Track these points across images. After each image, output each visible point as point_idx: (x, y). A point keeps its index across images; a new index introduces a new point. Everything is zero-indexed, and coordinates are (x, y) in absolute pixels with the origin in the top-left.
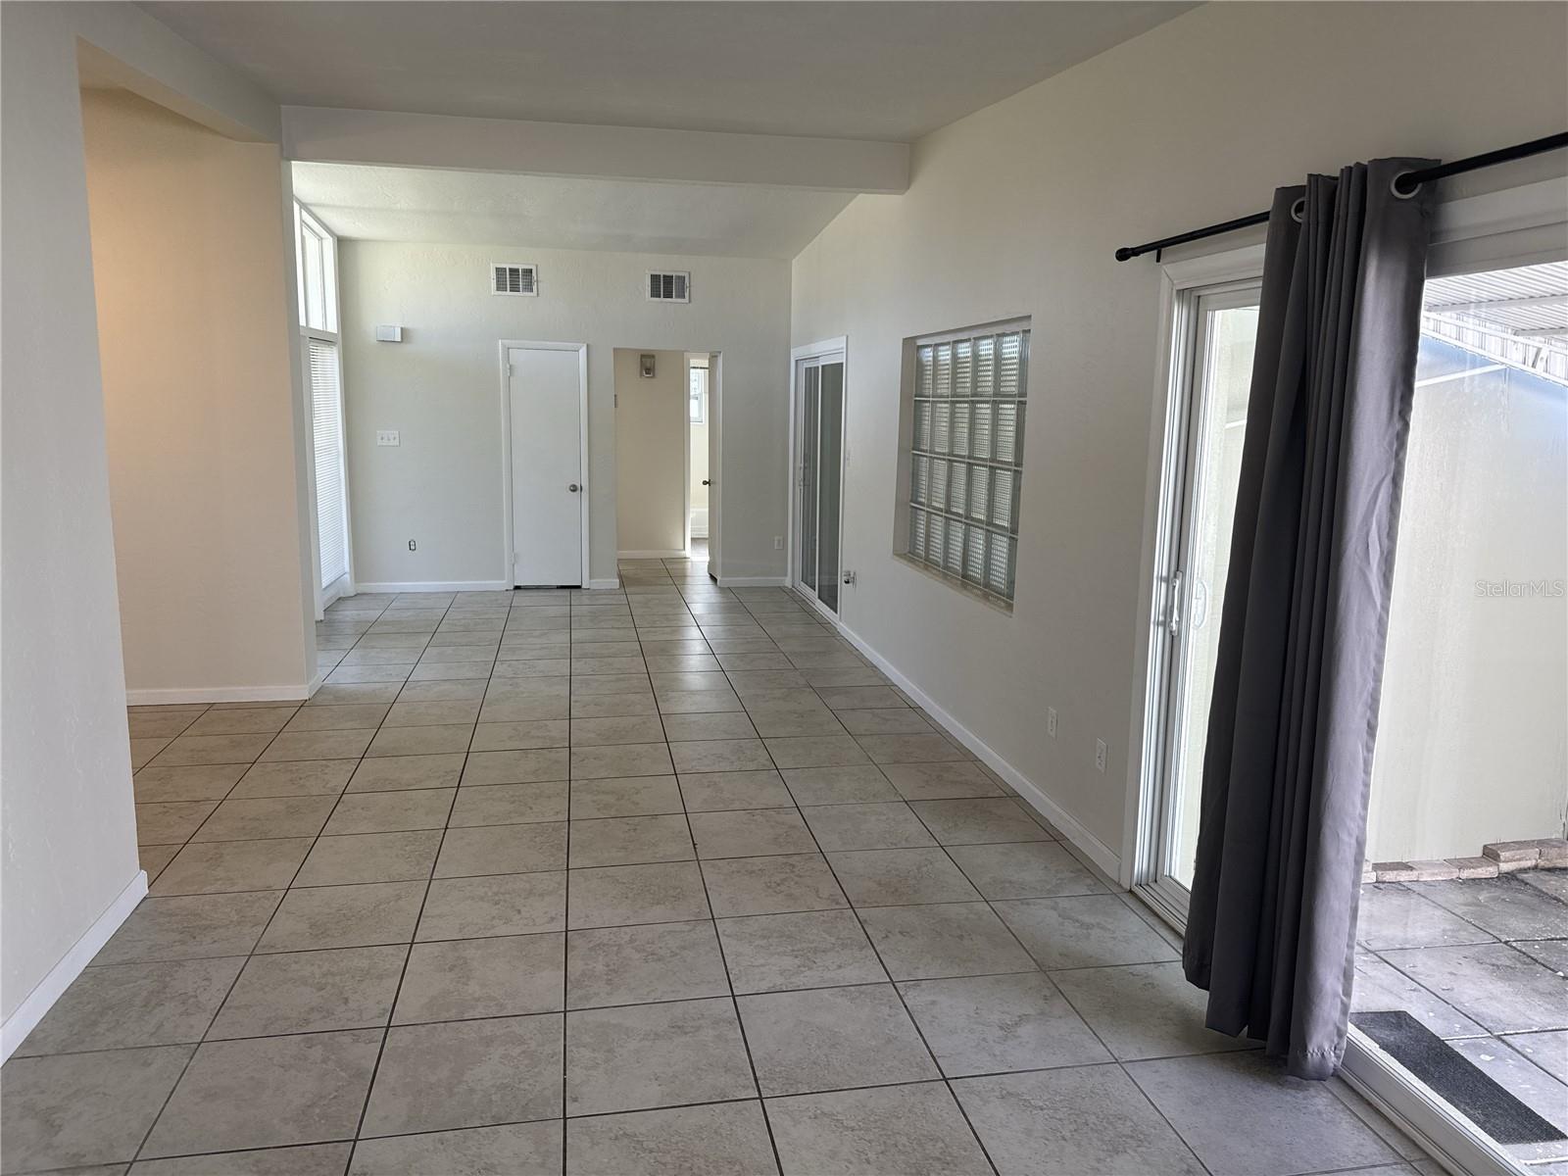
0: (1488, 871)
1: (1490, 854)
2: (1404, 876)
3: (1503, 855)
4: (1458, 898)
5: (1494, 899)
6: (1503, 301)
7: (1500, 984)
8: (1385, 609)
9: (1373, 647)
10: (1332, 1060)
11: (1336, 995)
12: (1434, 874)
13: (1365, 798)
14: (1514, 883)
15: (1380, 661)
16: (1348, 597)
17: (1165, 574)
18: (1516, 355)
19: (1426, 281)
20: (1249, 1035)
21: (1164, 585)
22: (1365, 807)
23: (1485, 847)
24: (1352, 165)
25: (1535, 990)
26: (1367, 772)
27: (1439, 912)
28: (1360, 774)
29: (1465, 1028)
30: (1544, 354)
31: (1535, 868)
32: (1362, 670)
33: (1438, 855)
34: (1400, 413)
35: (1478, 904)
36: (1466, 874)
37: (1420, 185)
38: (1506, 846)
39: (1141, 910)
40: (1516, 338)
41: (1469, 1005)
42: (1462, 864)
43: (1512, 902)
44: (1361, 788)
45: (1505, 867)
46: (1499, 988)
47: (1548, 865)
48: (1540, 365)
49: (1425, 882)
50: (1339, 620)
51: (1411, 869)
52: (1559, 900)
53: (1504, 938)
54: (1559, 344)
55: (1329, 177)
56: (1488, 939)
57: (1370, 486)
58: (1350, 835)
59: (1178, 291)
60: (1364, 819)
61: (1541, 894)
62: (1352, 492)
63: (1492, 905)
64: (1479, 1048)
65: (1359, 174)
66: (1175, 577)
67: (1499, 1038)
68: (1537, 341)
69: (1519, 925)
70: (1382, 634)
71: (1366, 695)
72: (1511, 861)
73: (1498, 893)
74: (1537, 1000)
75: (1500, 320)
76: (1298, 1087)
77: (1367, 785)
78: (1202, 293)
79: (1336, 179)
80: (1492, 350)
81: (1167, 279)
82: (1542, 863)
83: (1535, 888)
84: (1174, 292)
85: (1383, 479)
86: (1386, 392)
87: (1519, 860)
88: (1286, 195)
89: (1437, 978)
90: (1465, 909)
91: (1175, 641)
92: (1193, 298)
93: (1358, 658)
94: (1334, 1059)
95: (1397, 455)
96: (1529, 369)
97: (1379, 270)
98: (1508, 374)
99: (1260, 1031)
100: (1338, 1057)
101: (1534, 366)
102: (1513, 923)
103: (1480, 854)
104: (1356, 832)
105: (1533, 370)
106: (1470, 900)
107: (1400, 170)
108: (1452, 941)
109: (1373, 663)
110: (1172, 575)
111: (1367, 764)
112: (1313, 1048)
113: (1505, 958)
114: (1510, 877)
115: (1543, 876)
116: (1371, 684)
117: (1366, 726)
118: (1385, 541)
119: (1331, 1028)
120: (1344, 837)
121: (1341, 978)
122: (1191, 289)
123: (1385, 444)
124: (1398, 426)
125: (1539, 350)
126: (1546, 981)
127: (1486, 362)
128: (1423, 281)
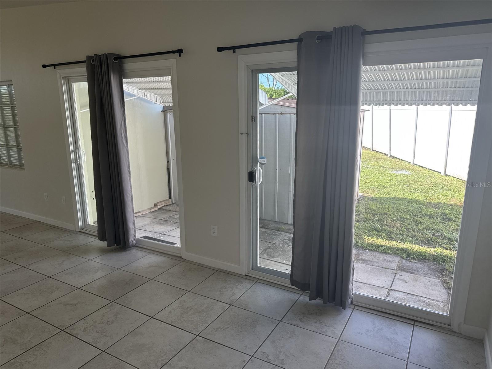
0: (156, 209)
1: (156, 205)
2: (140, 214)
3: (158, 204)
4: (151, 215)
5: (158, 213)
6: (136, 83)
7: (162, 226)
8: (127, 147)
9: (127, 155)
10: (134, 242)
11: (133, 228)
12: (145, 212)
13: (131, 187)
14: (161, 210)
15: (128, 158)
16: (120, 145)
17: (73, 150)
18: (140, 94)
19: (123, 79)
20: (117, 245)
21: (73, 153)
22: (131, 189)
23: (154, 204)
24: (104, 53)
25: (168, 225)
26: (130, 181)
27: (148, 218)
28: (129, 182)
29: (157, 235)
30: (146, 94)
31: (164, 206)
32: (125, 160)
33: (146, 208)
34: (123, 107)
35: (155, 215)
36: (152, 210)
37: (118, 60)
38: (158, 203)
39: (83, 234)
40: (140, 90)
41: (157, 231)
42: (151, 209)
43: (162, 213)
44: (130, 185)
45: (159, 207)
46: (162, 227)
47: (167, 205)
48: (145, 96)
49: (144, 214)
50: (119, 150)
51: (141, 212)
52: (169, 210)
53: (161, 219)
54: (148, 92)
55: (99, 55)
56: (158, 220)
57: (120, 123)
58: (129, 195)
59: (62, 77)
60: (131, 191)
61: (166, 210)
62: (117, 124)
63: (158, 214)
64: (160, 237)
65: (106, 56)
66: (76, 150)
67: (163, 234)
68: (144, 91)
69: (163, 216)
70: (128, 153)
71: (127, 166)
72: (160, 205)
73: (158, 212)
74: (169, 226)
75: (136, 86)
76: (129, 250)
77: (131, 184)
78: (69, 78)
79: (101, 56)
80: (136, 93)
81: (58, 74)
82: (165, 204)
83: (165, 209)
84: (61, 78)
85: (122, 121)
86: (119, 102)
87: (161, 205)
88: (89, 57)
89: (151, 229)
90: (153, 216)
91: (79, 167)
92: (67, 79)
93: (124, 157)
94: (135, 242)
95: (124, 115)
96: (143, 97)
97: (113, 76)
98: (139, 98)
99: (118, 244)
100: (135, 241)
101: (144, 97)
102: (162, 216)
103: (154, 206)
104: (130, 194)
105: (144, 98)
106: (154, 215)
107: (114, 56)
108: (151, 222)
109: (127, 159)
110: (75, 150)
111: (130, 180)
112: (130, 241)
113: (162, 222)
114: (160, 209)
115: (166, 207)
116: (128, 163)
117: (128, 172)
118: (125, 134)
119: (133, 236)
120: (128, 195)
121: (133, 225)
122: (66, 77)
123: (121, 113)
124: (123, 109)
125: (145, 93)
126: (169, 223)
127: (134, 96)
128: (122, 80)
